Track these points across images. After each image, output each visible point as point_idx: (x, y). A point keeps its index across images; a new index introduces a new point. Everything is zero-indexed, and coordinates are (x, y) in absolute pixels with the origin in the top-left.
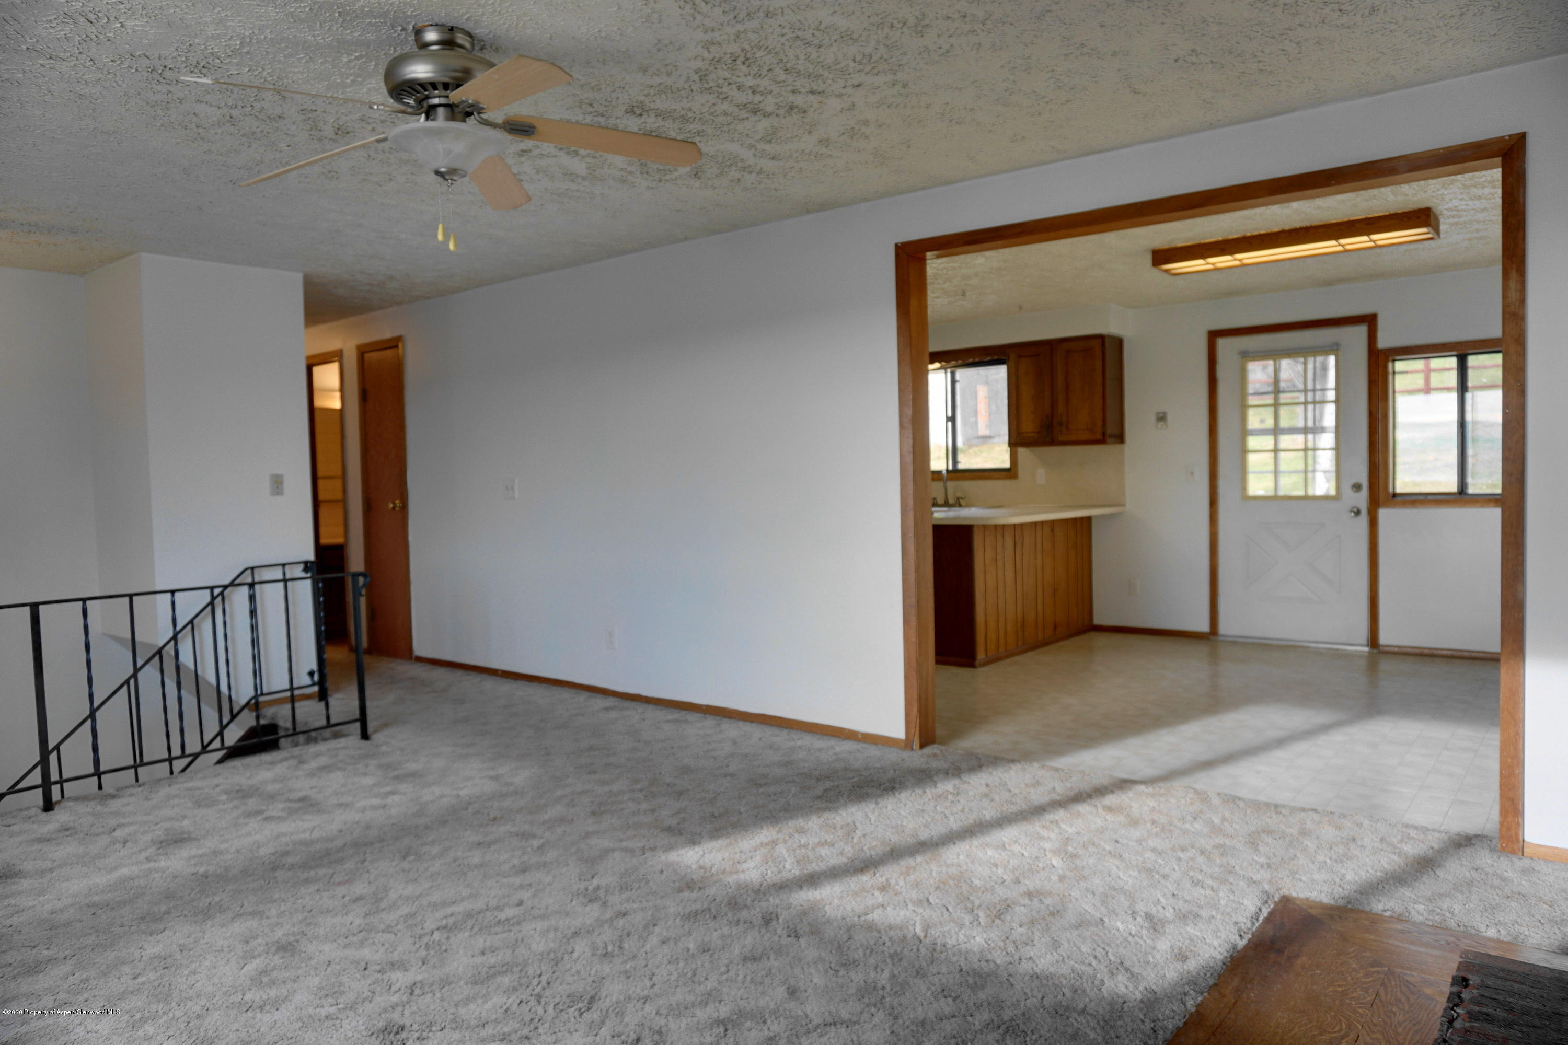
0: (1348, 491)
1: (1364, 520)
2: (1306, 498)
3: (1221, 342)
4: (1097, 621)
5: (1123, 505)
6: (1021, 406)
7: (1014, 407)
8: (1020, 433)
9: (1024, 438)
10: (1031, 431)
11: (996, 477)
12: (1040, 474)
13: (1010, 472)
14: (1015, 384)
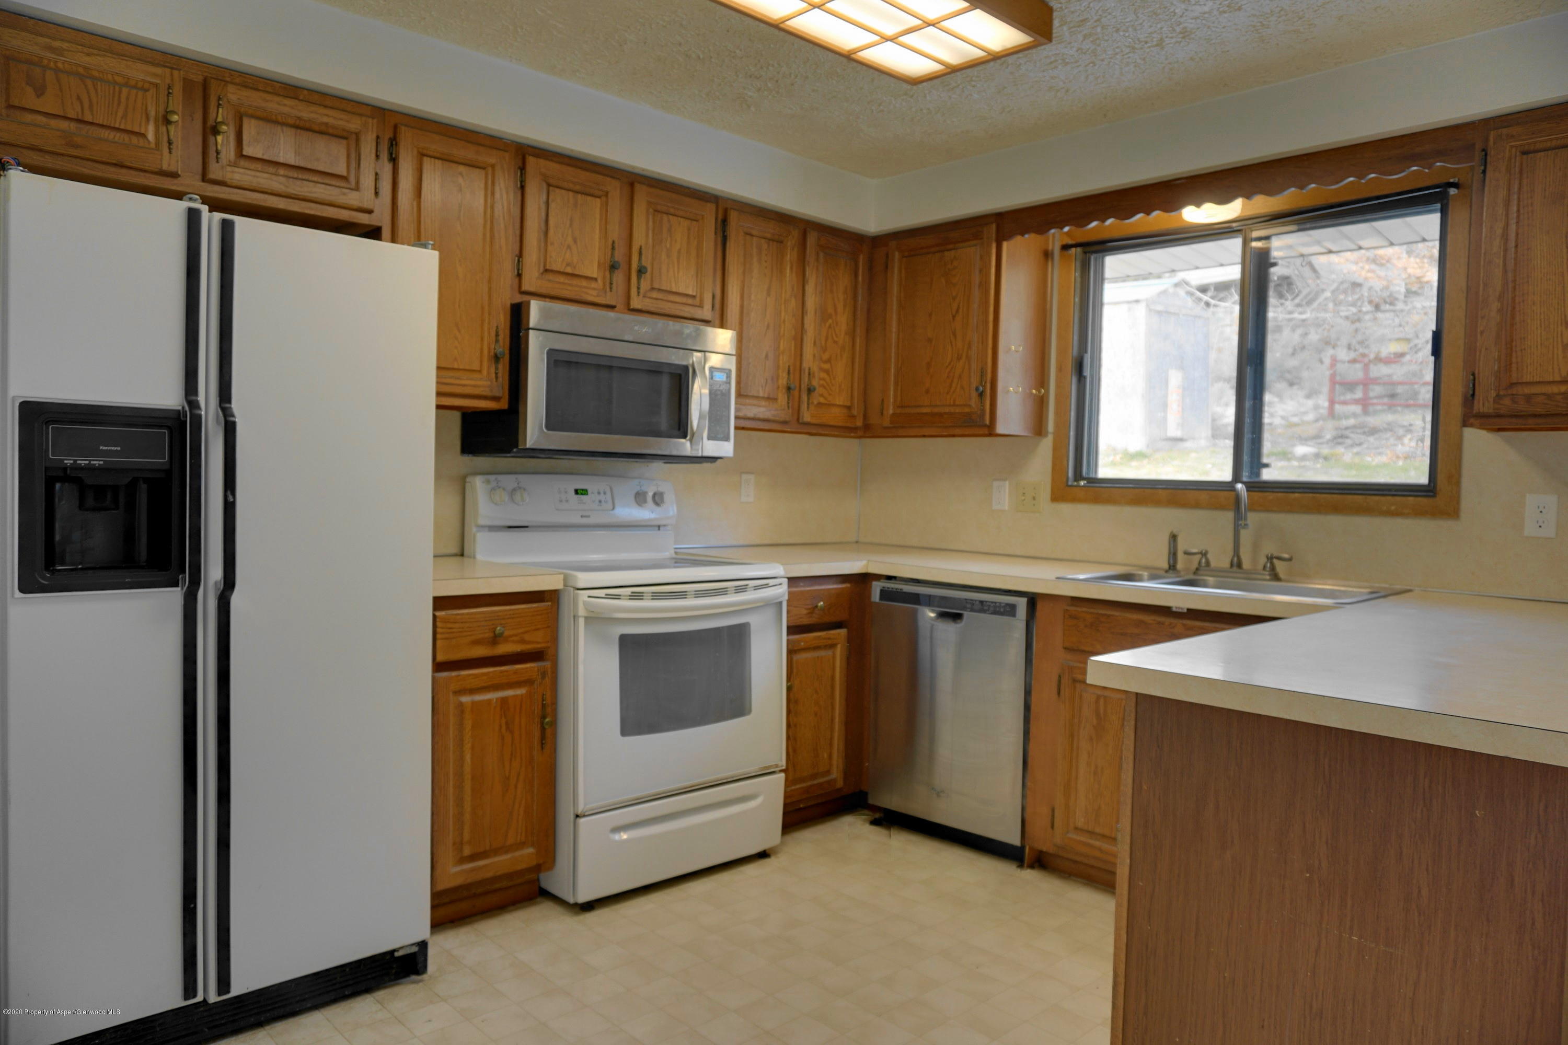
6: (1523, 301)
7: (1495, 306)
8: (1512, 385)
9: (1528, 398)
10: (1558, 378)
11: (1385, 508)
12: (1539, 507)
13: (1434, 496)
14: (1505, 236)
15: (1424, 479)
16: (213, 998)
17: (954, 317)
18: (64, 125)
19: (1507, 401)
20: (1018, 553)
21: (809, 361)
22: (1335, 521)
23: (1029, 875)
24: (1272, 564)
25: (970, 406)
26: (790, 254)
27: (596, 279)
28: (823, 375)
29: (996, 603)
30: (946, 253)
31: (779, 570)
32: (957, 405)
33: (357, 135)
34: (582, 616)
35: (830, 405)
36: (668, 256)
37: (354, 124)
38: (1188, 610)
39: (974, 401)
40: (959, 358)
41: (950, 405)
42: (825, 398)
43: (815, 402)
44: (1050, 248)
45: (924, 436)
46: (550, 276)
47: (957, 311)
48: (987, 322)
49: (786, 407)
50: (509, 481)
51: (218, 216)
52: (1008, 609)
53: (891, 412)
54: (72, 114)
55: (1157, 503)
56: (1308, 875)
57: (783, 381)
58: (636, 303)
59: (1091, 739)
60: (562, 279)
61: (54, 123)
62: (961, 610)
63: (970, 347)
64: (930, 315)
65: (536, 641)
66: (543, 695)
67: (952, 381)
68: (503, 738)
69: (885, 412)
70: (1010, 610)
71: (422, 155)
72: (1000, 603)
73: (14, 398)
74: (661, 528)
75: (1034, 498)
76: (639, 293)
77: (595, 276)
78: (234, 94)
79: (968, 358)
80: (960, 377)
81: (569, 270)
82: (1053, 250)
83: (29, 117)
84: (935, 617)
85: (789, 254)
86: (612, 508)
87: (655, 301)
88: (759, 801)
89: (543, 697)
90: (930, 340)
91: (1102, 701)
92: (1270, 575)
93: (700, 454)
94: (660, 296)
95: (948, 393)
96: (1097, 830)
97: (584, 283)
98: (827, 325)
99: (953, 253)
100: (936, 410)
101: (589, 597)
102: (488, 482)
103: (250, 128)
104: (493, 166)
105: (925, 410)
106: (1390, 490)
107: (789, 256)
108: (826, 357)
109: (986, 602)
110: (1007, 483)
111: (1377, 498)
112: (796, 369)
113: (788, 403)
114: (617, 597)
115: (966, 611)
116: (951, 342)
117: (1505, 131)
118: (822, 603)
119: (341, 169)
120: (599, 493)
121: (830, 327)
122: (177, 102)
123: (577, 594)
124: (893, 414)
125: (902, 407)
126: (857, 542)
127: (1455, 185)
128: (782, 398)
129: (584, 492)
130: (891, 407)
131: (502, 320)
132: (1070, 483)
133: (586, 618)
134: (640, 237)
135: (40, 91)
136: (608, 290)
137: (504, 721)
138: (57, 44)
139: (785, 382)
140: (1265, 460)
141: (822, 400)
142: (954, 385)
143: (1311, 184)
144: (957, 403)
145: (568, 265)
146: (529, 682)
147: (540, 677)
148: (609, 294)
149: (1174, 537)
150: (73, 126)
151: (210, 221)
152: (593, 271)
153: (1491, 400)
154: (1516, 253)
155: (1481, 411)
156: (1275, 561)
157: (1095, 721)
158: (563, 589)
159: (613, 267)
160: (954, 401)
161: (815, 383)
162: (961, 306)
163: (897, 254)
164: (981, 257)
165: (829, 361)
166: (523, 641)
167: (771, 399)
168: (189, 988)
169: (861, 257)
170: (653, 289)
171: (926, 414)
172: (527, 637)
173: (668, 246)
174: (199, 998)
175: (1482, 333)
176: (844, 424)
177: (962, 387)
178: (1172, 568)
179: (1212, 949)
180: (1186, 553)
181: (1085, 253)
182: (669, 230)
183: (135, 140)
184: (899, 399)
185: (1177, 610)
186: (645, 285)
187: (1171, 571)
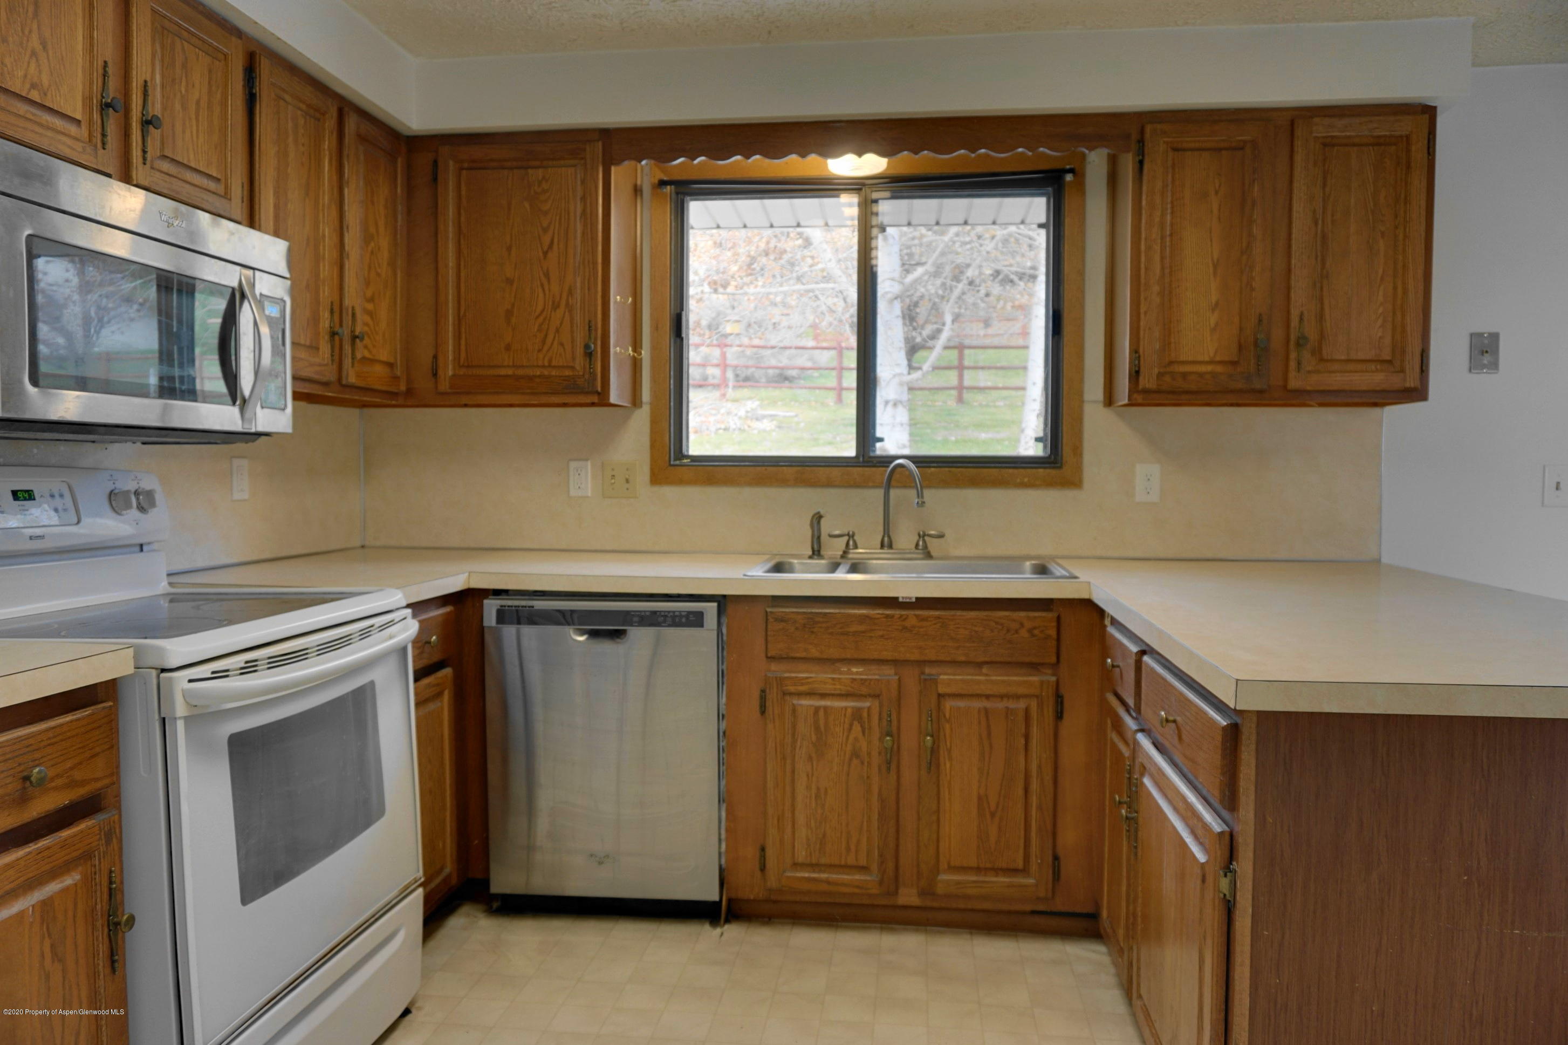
6: (1178, 286)
7: (1156, 288)
8: (1171, 363)
9: (1185, 375)
10: (1207, 359)
11: (1018, 480)
12: (1147, 476)
13: (1059, 468)
14: (1162, 225)
17: (545, 254)
19: (1167, 378)
20: (608, 548)
21: (352, 298)
22: (972, 495)
23: (733, 931)
24: (924, 541)
25: (573, 368)
26: (329, 139)
27: (79, 122)
28: (367, 318)
29: (674, 612)
30: (530, 171)
31: (396, 598)
32: (554, 367)
34: (180, 718)
35: (372, 361)
36: (184, 107)
38: (917, 599)
39: (580, 362)
40: (556, 307)
41: (543, 367)
42: (370, 352)
43: (359, 356)
44: (639, 182)
45: (466, 406)
46: (3, 101)
47: (551, 246)
48: (595, 263)
49: (330, 362)
52: (692, 618)
53: (450, 373)
55: (783, 482)
56: (1466, 878)
57: (325, 323)
58: (140, 176)
59: (810, 758)
60: (22, 110)
62: (623, 625)
63: (570, 293)
64: (509, 249)
65: (89, 778)
66: (111, 872)
67: (546, 335)
68: (48, 977)
69: (440, 372)
70: (696, 620)
72: (680, 612)
74: (145, 548)
75: (627, 481)
76: (144, 159)
77: (79, 117)
79: (570, 308)
80: (557, 331)
81: (35, 95)
82: (641, 186)
84: (587, 639)
85: (327, 139)
86: (76, 522)
87: (167, 178)
89: (110, 877)
90: (510, 281)
91: (821, 713)
92: (923, 553)
93: (253, 430)
94: (172, 169)
95: (539, 351)
96: (823, 861)
97: (60, 124)
98: (370, 249)
99: (540, 172)
100: (520, 372)
101: (190, 681)
105: (503, 372)
106: (1015, 463)
107: (327, 143)
108: (369, 292)
109: (660, 612)
110: (589, 463)
111: (1011, 471)
112: (338, 309)
113: (332, 356)
114: (227, 672)
115: (632, 625)
116: (542, 285)
117: (1159, 126)
118: (434, 638)
120: (52, 496)
121: (372, 253)
123: (170, 679)
124: (454, 376)
125: (468, 367)
126: (363, 547)
127: (1071, 171)
128: (325, 348)
129: (28, 495)
130: (450, 367)
132: (672, 463)
133: (186, 719)
134: (143, 65)
136: (99, 145)
137: (47, 943)
139: (327, 325)
140: (879, 434)
141: (367, 354)
142: (549, 340)
143: (981, 149)
144: (554, 363)
145: (33, 86)
146: (86, 855)
147: (104, 842)
148: (101, 151)
149: (819, 519)
152: (74, 106)
153: (1155, 377)
154: (1171, 241)
155: (1147, 386)
156: (926, 538)
157: (814, 738)
158: (135, 673)
159: (106, 106)
160: (550, 361)
161: (358, 328)
162: (556, 240)
163: (451, 163)
164: (583, 182)
165: (371, 300)
166: (72, 784)
169: (399, 160)
170: (164, 157)
171: (507, 376)
172: (78, 775)
173: (183, 90)
175: (1146, 313)
176: (384, 388)
177: (562, 344)
178: (816, 553)
179: (1357, 985)
180: (831, 536)
181: (677, 193)
182: (184, 66)
184: (463, 355)
185: (904, 600)
186: (153, 148)
187: (816, 557)
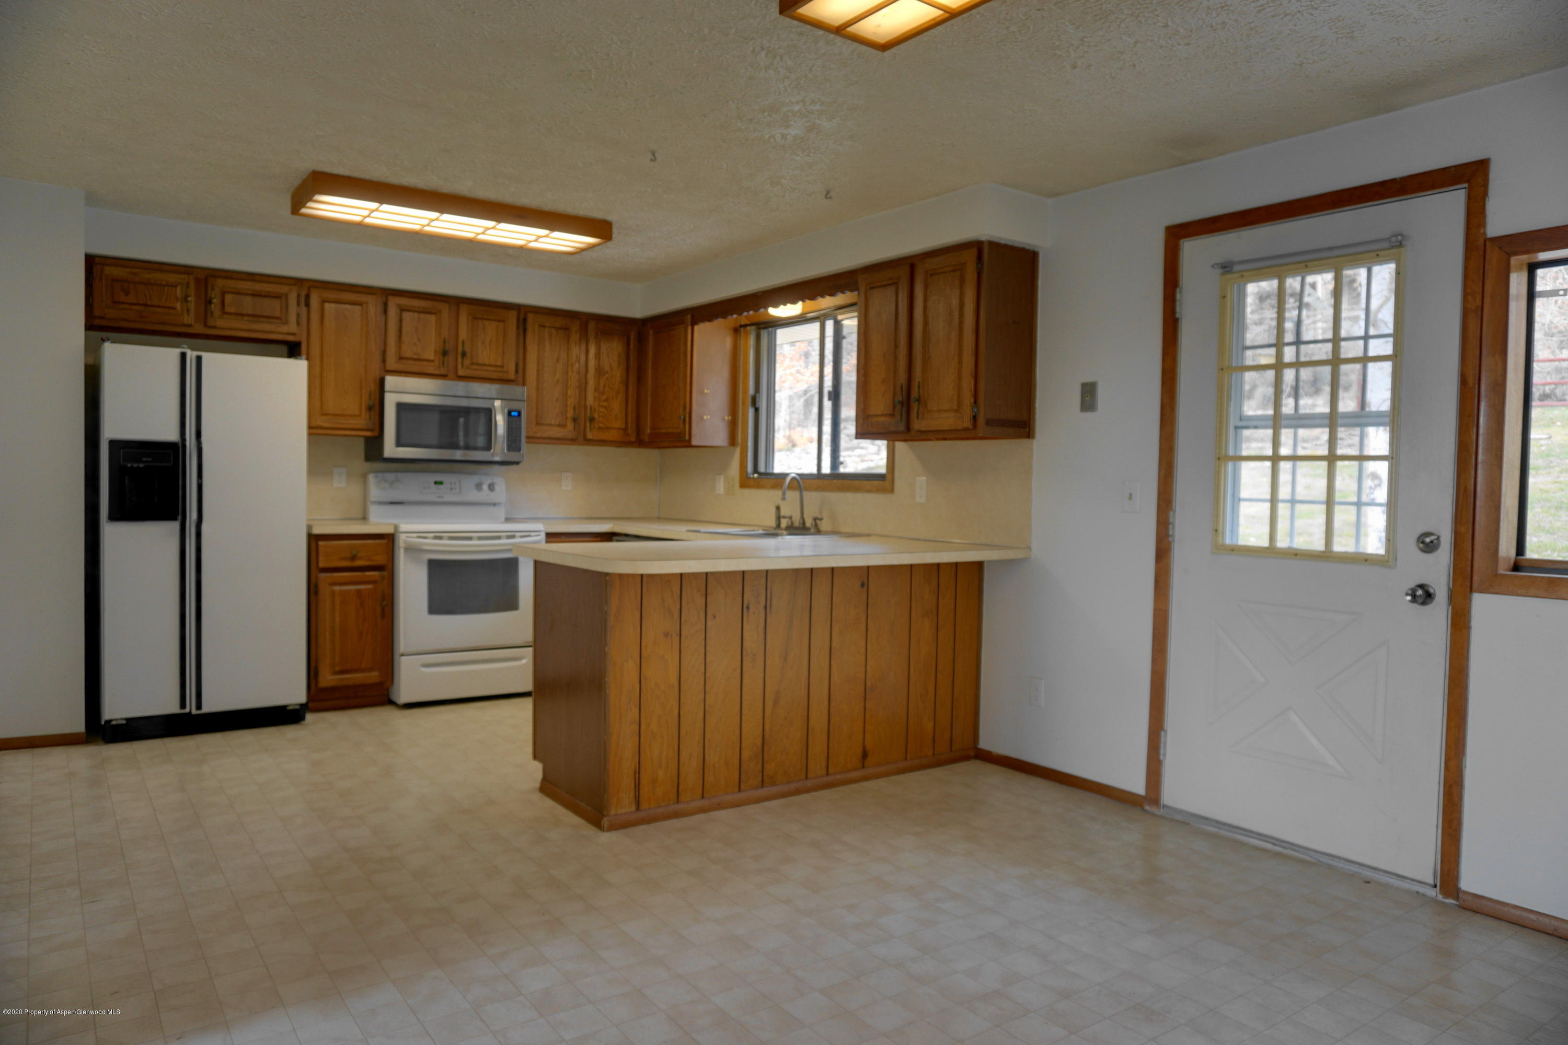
0: (1409, 549)
1: (1440, 609)
2: (1327, 556)
3: (1190, 248)
4: (983, 744)
5: (1029, 548)
8: (868, 417)
9: (872, 424)
10: (881, 413)
11: (866, 487)
12: (920, 485)
13: (884, 480)
15: (883, 471)
16: (194, 712)
17: (673, 372)
18: (138, 308)
19: (865, 426)
21: (591, 401)
24: (816, 523)
27: (433, 361)
28: (602, 409)
31: (540, 527)
32: (675, 428)
33: (286, 295)
34: (402, 547)
35: (608, 428)
36: (483, 345)
37: (284, 289)
39: (681, 425)
40: (675, 398)
41: (672, 428)
42: (605, 424)
43: (597, 426)
44: (736, 326)
46: (404, 361)
47: (675, 368)
48: (686, 376)
49: (574, 430)
50: (391, 476)
51: (195, 353)
54: (141, 302)
57: (570, 414)
58: (461, 372)
60: (411, 362)
61: (133, 307)
63: (680, 391)
64: (664, 371)
65: (380, 560)
66: (383, 589)
67: (673, 412)
68: (358, 611)
69: (646, 432)
71: (324, 301)
73: (107, 439)
74: (496, 505)
75: (733, 486)
76: (463, 367)
77: (432, 358)
78: (220, 283)
79: (679, 398)
80: (676, 410)
81: (415, 357)
83: (122, 306)
86: (459, 493)
87: (474, 371)
88: (524, 661)
89: (383, 591)
90: (664, 387)
92: (815, 529)
94: (478, 367)
95: (671, 420)
97: (425, 363)
98: (605, 378)
99: (669, 332)
100: (667, 431)
101: (409, 537)
102: (377, 477)
103: (229, 298)
104: (367, 303)
105: (662, 431)
107: (574, 336)
108: (604, 397)
110: (722, 476)
111: (864, 482)
112: (581, 407)
113: (575, 428)
114: (425, 538)
116: (672, 388)
117: (864, 276)
119: (278, 314)
120: (451, 483)
121: (607, 379)
122: (192, 291)
123: (400, 535)
125: (653, 429)
126: (658, 518)
128: (570, 424)
129: (441, 483)
130: (649, 429)
131: (373, 387)
132: (749, 476)
133: (405, 548)
134: (463, 333)
135: (127, 294)
136: (442, 366)
137: (358, 601)
138: (134, 270)
139: (572, 415)
140: (842, 459)
141: (601, 425)
142: (673, 415)
144: (675, 426)
145: (414, 354)
146: (373, 582)
147: (384, 580)
148: (443, 369)
149: (778, 508)
150: (142, 308)
151: (191, 355)
152: (430, 355)
153: (861, 425)
156: (817, 521)
158: (395, 533)
159: (445, 353)
161: (596, 415)
162: (676, 365)
163: (651, 331)
164: (684, 335)
165: (607, 401)
166: (371, 560)
167: (562, 426)
168: (183, 705)
169: (632, 333)
170: (472, 364)
171: (663, 434)
172: (373, 558)
173: (482, 338)
174: (187, 710)
176: (621, 439)
177: (677, 416)
178: (778, 526)
180: (783, 517)
181: (740, 331)
182: (484, 329)
183: (171, 311)
184: (652, 423)
186: (467, 362)
187: (777, 528)
